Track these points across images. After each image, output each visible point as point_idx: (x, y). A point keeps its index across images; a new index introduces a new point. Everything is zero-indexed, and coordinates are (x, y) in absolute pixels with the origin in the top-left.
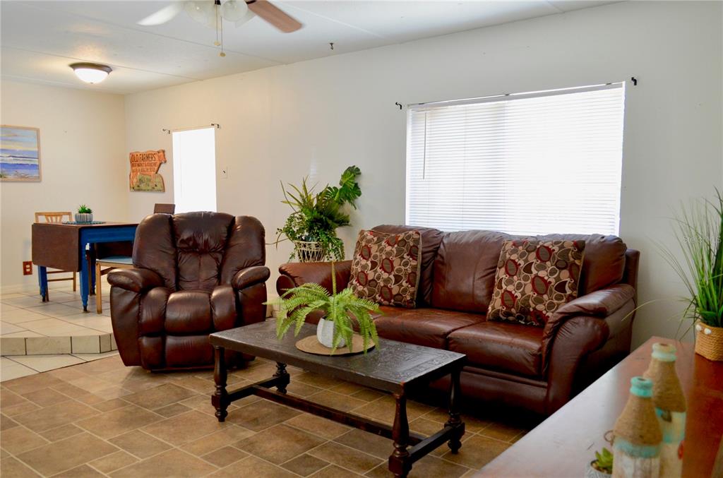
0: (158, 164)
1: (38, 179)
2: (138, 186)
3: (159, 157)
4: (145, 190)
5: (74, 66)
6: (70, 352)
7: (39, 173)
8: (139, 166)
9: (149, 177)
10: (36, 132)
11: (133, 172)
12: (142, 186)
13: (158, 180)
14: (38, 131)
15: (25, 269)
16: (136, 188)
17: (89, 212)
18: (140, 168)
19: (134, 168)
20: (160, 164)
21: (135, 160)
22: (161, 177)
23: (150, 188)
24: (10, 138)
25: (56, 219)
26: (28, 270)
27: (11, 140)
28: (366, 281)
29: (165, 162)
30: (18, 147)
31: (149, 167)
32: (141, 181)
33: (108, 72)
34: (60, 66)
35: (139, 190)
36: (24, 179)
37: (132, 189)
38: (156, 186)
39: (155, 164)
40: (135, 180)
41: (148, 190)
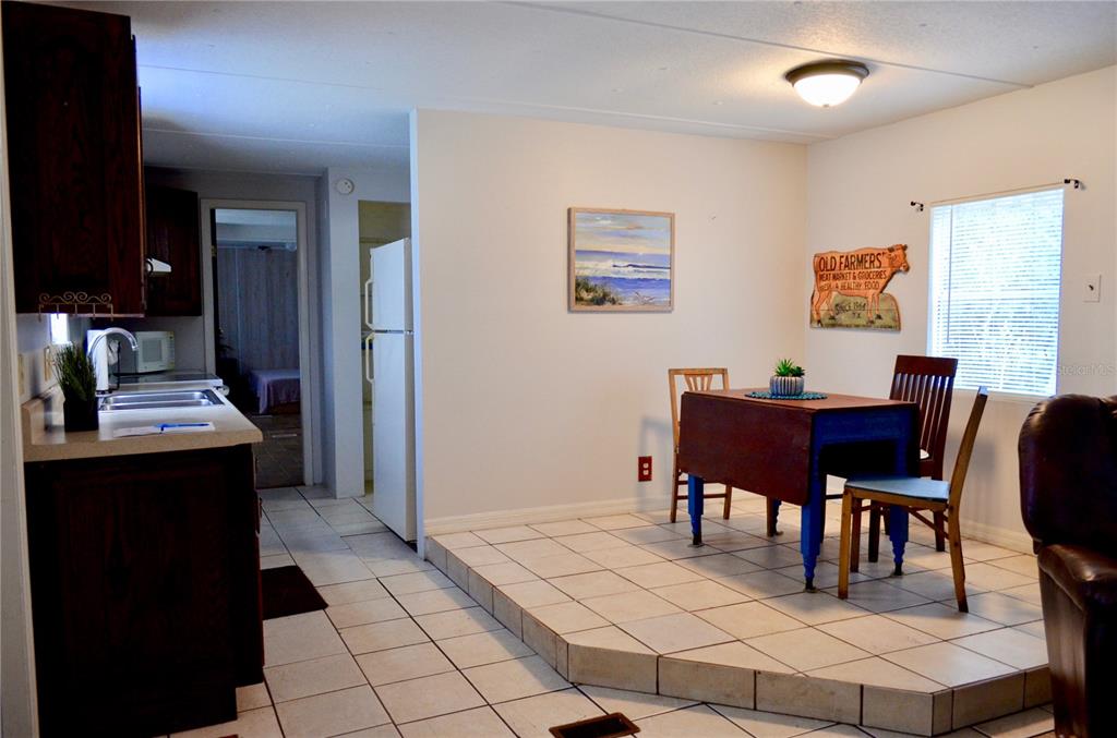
0: (888, 274)
1: (668, 308)
2: (833, 318)
3: (892, 260)
4: (848, 326)
5: (793, 75)
6: (857, 722)
7: (671, 295)
8: (835, 278)
9: (859, 300)
10: (669, 220)
11: (821, 289)
12: (843, 318)
13: (883, 306)
14: (672, 217)
15: (641, 469)
16: (827, 321)
17: (799, 373)
18: (839, 283)
19: (823, 283)
20: (893, 274)
21: (825, 268)
22: (893, 299)
23: (862, 321)
24: (631, 232)
25: (703, 380)
26: (646, 473)
27: (633, 237)
29: (907, 269)
30: (641, 249)
31: (862, 281)
32: (839, 308)
33: (862, 77)
34: (764, 78)
35: (833, 326)
36: (649, 307)
37: (815, 325)
38: (879, 317)
39: (879, 275)
40: (824, 307)
41: (857, 326)
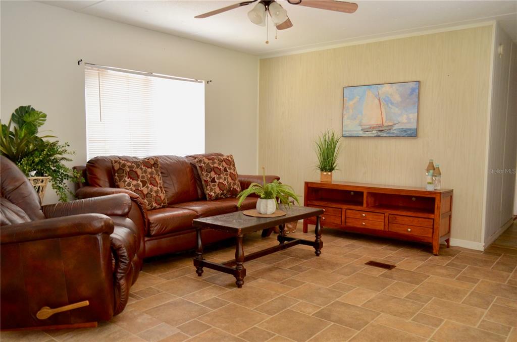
28: (144, 196)
